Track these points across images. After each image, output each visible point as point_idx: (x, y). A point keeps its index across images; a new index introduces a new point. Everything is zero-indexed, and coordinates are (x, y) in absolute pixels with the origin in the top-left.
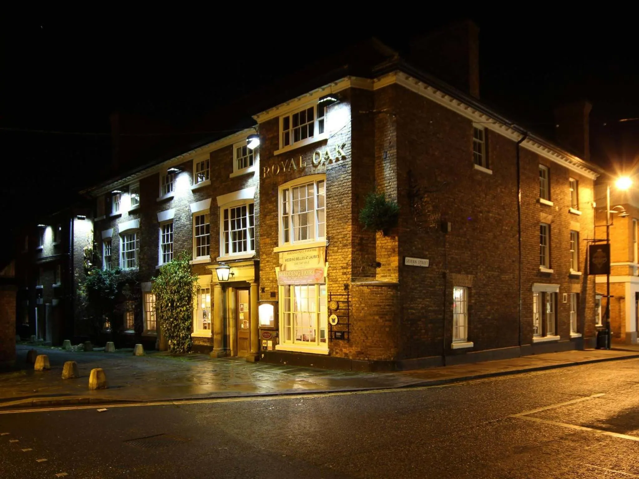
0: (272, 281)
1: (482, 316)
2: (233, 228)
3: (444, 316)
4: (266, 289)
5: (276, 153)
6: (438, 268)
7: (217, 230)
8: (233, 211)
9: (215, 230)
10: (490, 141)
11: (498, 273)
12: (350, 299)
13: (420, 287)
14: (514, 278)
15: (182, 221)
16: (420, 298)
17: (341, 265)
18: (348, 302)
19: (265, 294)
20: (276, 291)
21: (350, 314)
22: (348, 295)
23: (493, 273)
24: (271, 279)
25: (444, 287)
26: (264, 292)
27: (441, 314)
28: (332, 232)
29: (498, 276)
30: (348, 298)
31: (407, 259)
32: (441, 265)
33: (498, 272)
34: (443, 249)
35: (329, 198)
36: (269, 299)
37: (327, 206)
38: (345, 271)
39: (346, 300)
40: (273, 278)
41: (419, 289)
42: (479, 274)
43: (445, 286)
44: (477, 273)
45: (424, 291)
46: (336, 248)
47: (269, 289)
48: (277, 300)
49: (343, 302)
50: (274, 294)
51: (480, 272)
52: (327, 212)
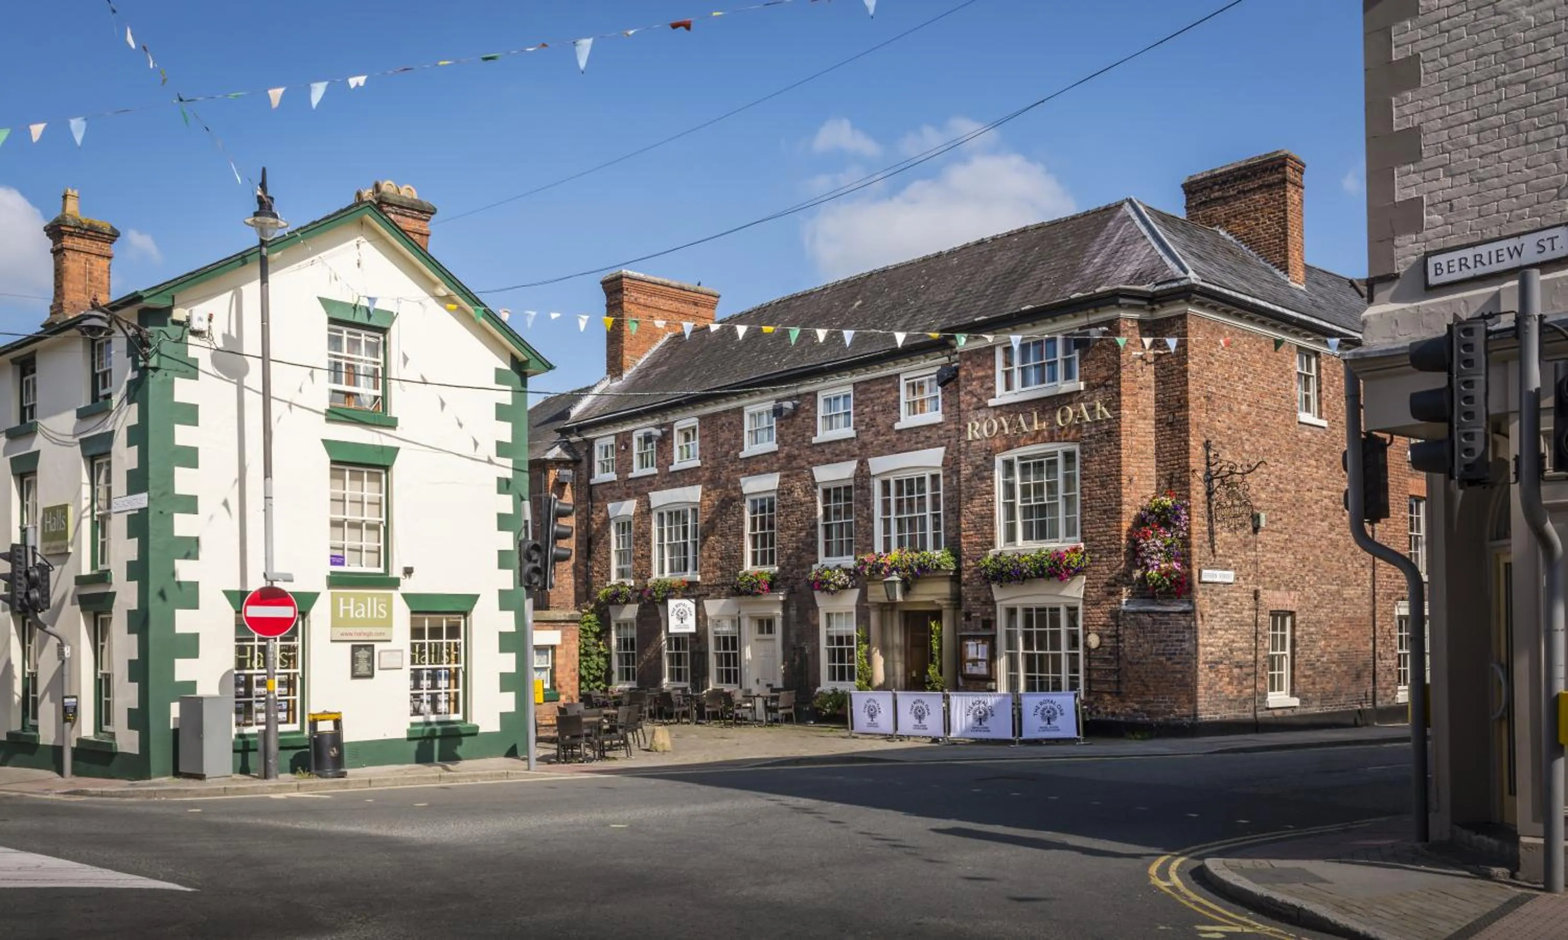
0: (985, 603)
1: (1312, 656)
2: (899, 510)
3: (1256, 657)
4: (974, 615)
5: (991, 402)
6: (1247, 584)
7: (868, 514)
8: (899, 483)
9: (865, 515)
10: (1323, 371)
11: (1336, 587)
12: (1121, 632)
13: (1222, 612)
14: (1363, 594)
15: (796, 495)
16: (1220, 629)
17: (1105, 580)
18: (1117, 636)
19: (972, 622)
20: (992, 618)
21: (1121, 653)
22: (1118, 626)
23: (1329, 587)
24: (983, 599)
25: (1254, 613)
26: (970, 620)
27: (1251, 654)
28: (1092, 531)
29: (1338, 591)
30: (1117, 630)
31: (1204, 572)
32: (1250, 578)
33: (1338, 585)
34: (1254, 553)
35: (1084, 479)
36: (978, 630)
37: (1081, 492)
38: (1112, 589)
39: (1114, 633)
40: (987, 598)
41: (1220, 615)
42: (1306, 589)
43: (1257, 610)
44: (1303, 587)
45: (1228, 619)
46: (1097, 556)
47: (978, 614)
48: (993, 633)
49: (1110, 637)
50: (989, 623)
51: (1310, 586)
52: (1082, 501)
